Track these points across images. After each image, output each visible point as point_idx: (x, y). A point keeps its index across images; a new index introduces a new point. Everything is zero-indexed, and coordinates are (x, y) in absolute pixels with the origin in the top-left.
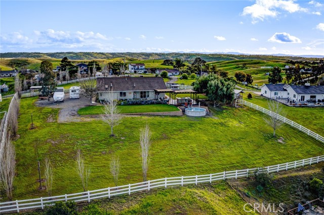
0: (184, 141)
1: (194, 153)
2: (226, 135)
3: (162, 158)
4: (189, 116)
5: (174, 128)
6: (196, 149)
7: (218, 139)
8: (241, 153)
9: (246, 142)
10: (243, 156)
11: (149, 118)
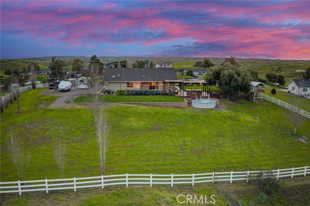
0: (177, 134)
1: (184, 147)
2: (233, 130)
3: (142, 151)
4: (194, 108)
5: (172, 119)
6: (189, 143)
7: (221, 134)
8: (247, 152)
9: (257, 140)
10: (248, 155)
11: (148, 108)
